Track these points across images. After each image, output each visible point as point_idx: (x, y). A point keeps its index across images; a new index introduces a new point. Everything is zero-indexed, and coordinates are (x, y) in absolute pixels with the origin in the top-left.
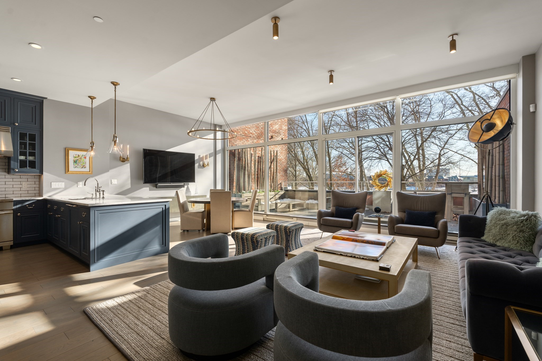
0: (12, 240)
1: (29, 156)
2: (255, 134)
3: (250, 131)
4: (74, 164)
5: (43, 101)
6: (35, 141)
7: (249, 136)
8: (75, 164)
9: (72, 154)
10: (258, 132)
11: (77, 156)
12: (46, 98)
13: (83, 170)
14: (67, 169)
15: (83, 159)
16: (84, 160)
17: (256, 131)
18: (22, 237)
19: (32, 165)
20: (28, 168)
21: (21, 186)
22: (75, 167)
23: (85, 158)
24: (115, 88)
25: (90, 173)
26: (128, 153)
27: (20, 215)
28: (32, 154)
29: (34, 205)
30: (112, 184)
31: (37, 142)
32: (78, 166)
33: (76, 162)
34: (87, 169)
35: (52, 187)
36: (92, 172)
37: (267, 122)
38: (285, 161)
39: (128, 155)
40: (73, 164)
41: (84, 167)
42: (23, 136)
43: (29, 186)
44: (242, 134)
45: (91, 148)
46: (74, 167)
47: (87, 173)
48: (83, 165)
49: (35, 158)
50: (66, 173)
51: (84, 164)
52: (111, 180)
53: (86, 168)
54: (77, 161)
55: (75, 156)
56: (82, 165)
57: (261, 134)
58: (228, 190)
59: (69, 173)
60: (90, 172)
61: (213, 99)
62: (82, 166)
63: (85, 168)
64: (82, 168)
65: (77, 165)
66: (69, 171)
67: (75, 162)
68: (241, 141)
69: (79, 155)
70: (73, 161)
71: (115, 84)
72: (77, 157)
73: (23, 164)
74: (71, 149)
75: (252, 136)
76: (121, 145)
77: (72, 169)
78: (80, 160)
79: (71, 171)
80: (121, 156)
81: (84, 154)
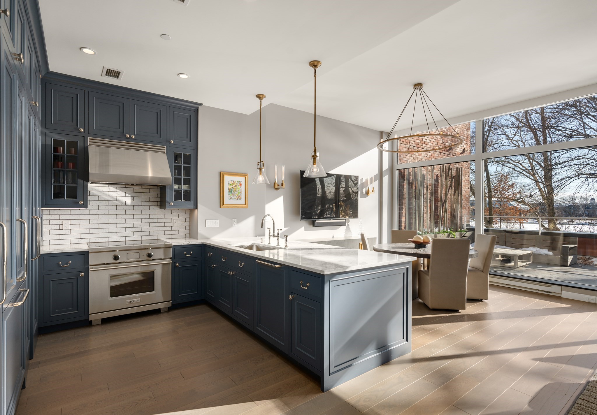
0: (171, 300)
1: (183, 185)
2: (430, 144)
3: (423, 140)
4: (229, 195)
5: (197, 109)
6: (190, 164)
7: (421, 147)
8: (230, 193)
9: (227, 180)
10: (433, 140)
11: (232, 182)
12: (201, 104)
13: (238, 202)
14: (221, 202)
15: (238, 187)
16: (239, 188)
17: (431, 139)
18: (180, 295)
19: (187, 196)
20: (183, 200)
21: (171, 224)
22: (230, 199)
23: (241, 185)
24: (316, 70)
25: (245, 207)
26: (283, 178)
27: (178, 265)
28: (187, 182)
29: (191, 252)
31: (192, 166)
32: (233, 198)
33: (231, 192)
34: (242, 202)
35: (207, 227)
36: (248, 205)
37: (482, 120)
38: (467, 184)
39: (283, 180)
40: (228, 193)
41: (239, 198)
42: (177, 157)
43: (180, 224)
44: (413, 145)
45: (259, 170)
46: (229, 199)
47: (242, 207)
48: (238, 195)
49: (189, 187)
50: (221, 206)
51: (240, 194)
53: (241, 200)
55: (230, 182)
56: (237, 196)
57: (436, 143)
58: (397, 229)
59: (224, 207)
60: (245, 204)
61: (418, 86)
62: (237, 197)
63: (240, 199)
64: (237, 199)
65: (232, 196)
66: (224, 204)
67: (230, 191)
68: (413, 155)
69: (234, 182)
70: (228, 190)
71: (314, 64)
72: (233, 184)
73: (178, 196)
74: (226, 173)
75: (425, 148)
76: (276, 165)
77: (227, 201)
78: (236, 188)
79: (225, 204)
80: (276, 181)
81: (239, 181)
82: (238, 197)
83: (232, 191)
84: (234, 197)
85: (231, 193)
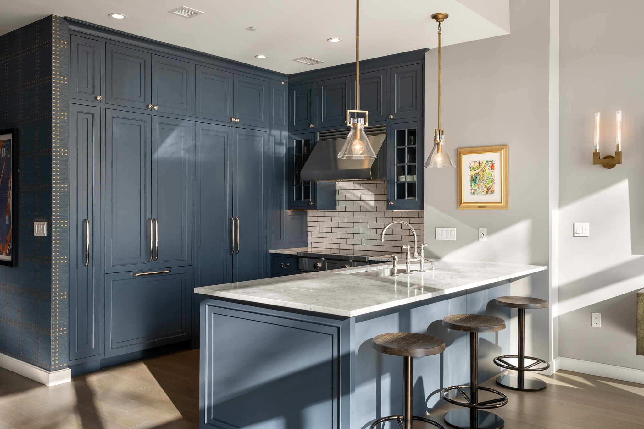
1: (407, 175)
4: (471, 186)
5: (424, 57)
8: (473, 184)
9: (467, 160)
11: (477, 164)
12: (428, 50)
13: (489, 198)
14: (459, 199)
15: (488, 171)
16: (489, 174)
20: (406, 198)
22: (474, 193)
23: (492, 168)
25: (501, 207)
26: (619, 140)
28: (411, 172)
30: (575, 235)
31: (417, 145)
32: (478, 191)
33: (475, 180)
34: (495, 197)
35: (436, 239)
39: (618, 145)
40: (470, 184)
41: (490, 191)
46: (471, 193)
47: (496, 207)
48: (488, 186)
49: (415, 178)
50: (457, 208)
51: (491, 184)
52: (574, 224)
53: (494, 194)
54: (476, 177)
55: (473, 165)
56: (486, 187)
59: (462, 208)
60: (501, 202)
62: (486, 189)
63: (492, 192)
64: (487, 193)
65: (476, 188)
67: (473, 179)
69: (479, 163)
70: (470, 179)
72: (477, 167)
74: (465, 150)
76: (597, 115)
77: (467, 197)
78: (483, 173)
79: (464, 203)
80: (596, 150)
81: (489, 160)
82: (488, 190)
83: (477, 179)
84: (481, 190)
85: (475, 183)
